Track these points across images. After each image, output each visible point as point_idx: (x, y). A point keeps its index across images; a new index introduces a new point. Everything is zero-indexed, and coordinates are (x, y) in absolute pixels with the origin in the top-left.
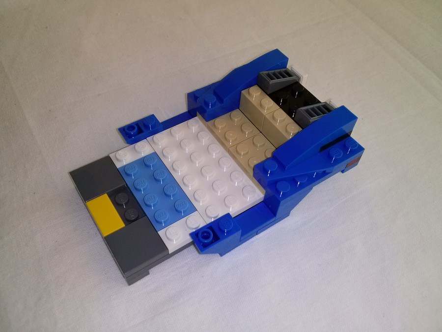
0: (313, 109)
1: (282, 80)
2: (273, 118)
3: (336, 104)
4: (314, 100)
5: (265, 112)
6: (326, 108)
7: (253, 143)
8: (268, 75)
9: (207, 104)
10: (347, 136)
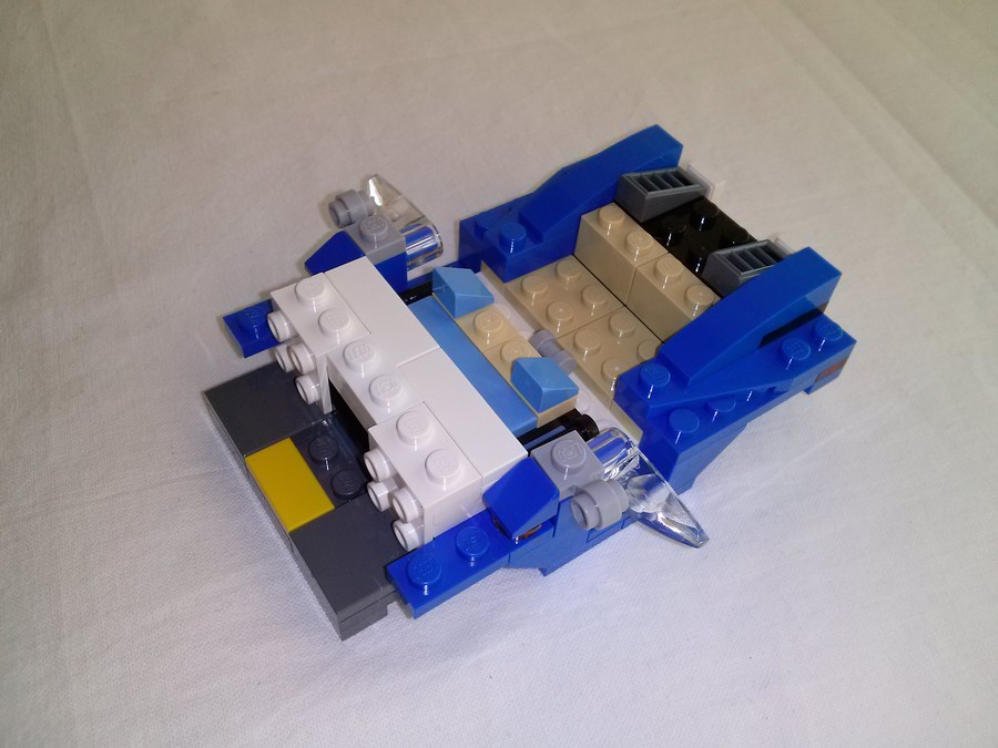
0: (742, 254)
1: (671, 191)
2: (655, 271)
3: (792, 244)
4: (741, 236)
5: (635, 262)
6: (770, 253)
7: (609, 327)
8: (641, 181)
9: (505, 243)
10: (816, 313)
